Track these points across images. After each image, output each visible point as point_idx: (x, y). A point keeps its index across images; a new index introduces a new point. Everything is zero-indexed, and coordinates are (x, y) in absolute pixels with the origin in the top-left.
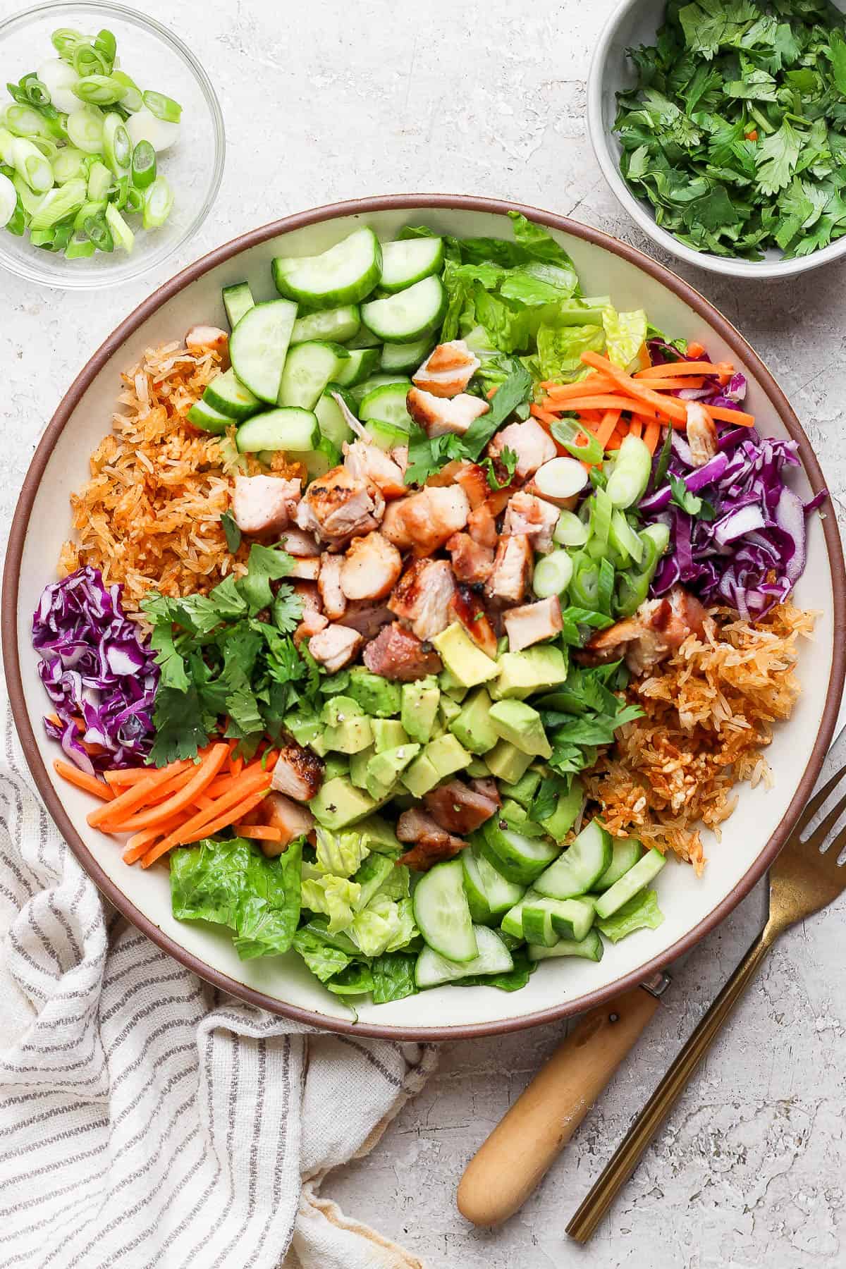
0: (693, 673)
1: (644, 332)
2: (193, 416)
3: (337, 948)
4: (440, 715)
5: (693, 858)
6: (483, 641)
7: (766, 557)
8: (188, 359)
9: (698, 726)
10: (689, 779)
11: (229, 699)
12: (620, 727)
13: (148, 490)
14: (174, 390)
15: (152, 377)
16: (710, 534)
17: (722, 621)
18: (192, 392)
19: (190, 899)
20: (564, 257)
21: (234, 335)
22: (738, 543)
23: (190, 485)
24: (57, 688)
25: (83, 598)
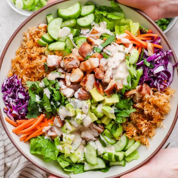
0: (148, 102)
1: (139, 27)
2: (39, 42)
3: (67, 161)
4: (91, 108)
5: (146, 144)
6: (101, 92)
7: (164, 77)
8: (38, 30)
9: (148, 114)
10: (146, 126)
11: (44, 104)
12: (131, 113)
13: (28, 58)
14: (35, 37)
15: (30, 34)
16: (152, 71)
17: (154, 91)
18: (39, 37)
19: (34, 149)
20: (122, 10)
21: (49, 25)
22: (158, 74)
23: (38, 57)
24: (7, 101)
25: (13, 81)
